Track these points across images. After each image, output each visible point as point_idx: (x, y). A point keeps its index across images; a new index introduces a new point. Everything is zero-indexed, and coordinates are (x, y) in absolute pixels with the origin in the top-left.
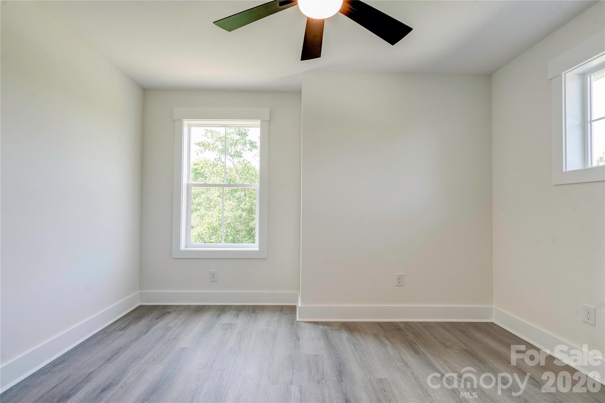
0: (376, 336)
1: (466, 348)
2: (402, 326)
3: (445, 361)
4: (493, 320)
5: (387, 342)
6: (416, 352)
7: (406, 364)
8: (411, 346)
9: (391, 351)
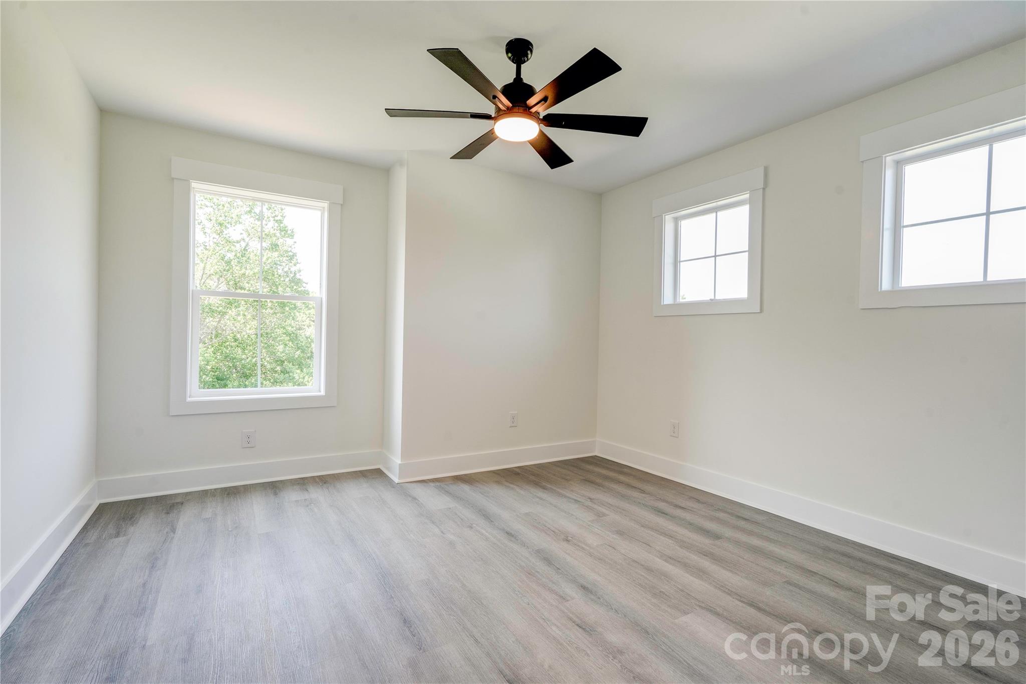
0: (498, 482)
1: (584, 478)
2: (517, 470)
3: (572, 491)
4: (596, 453)
5: (512, 486)
6: (544, 489)
7: (541, 499)
8: (537, 484)
9: (522, 492)
